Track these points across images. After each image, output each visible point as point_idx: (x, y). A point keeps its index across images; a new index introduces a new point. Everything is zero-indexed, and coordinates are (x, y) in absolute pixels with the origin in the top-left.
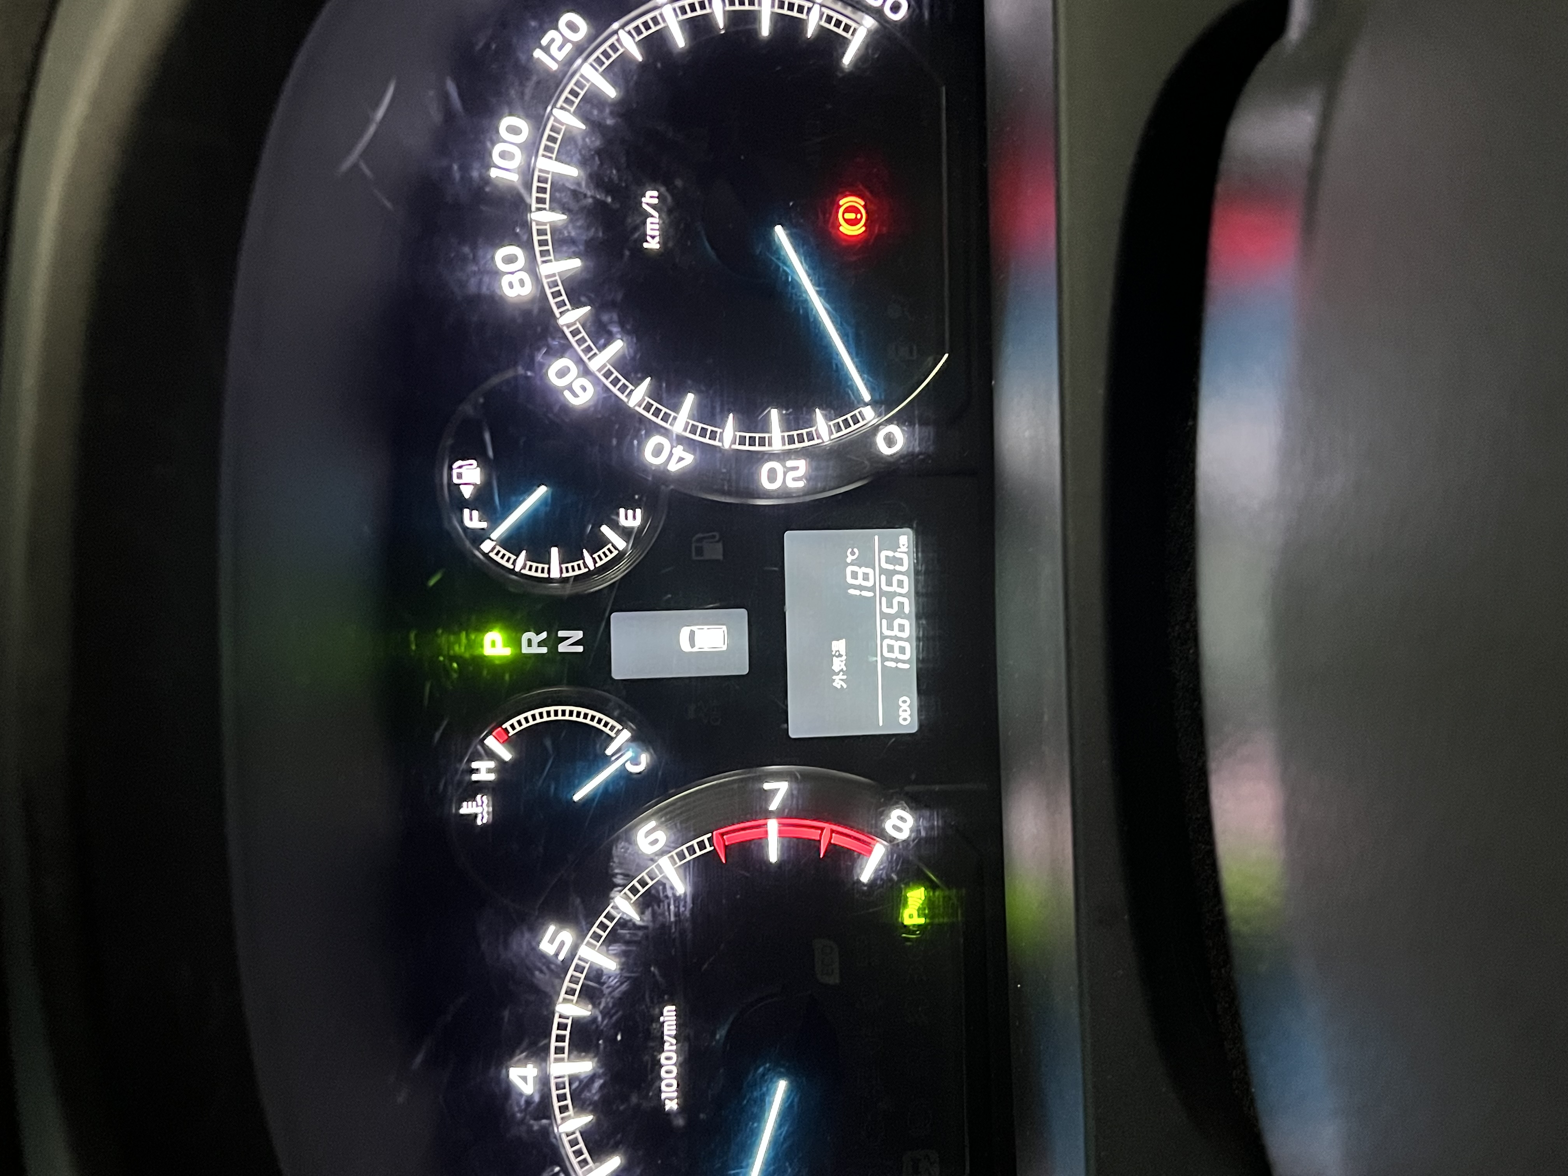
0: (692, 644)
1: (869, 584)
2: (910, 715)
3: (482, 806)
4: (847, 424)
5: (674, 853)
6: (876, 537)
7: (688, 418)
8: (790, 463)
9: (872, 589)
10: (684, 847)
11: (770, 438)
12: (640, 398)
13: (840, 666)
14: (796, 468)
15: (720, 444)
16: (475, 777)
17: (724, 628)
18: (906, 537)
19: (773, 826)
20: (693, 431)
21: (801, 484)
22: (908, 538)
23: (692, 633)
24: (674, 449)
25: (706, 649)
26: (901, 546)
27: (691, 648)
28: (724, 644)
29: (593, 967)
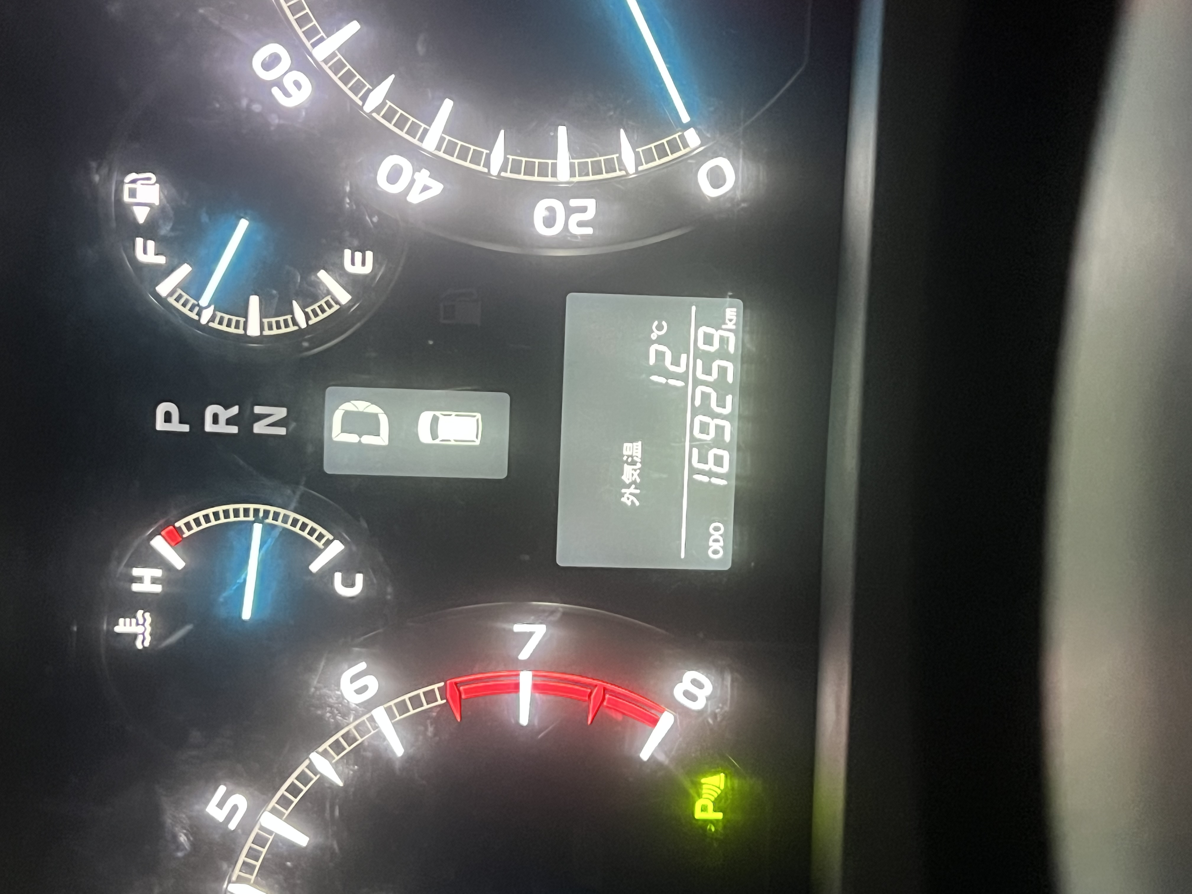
0: (434, 435)
1: (681, 369)
2: (723, 548)
3: (143, 625)
4: (662, 153)
5: (392, 703)
6: (694, 308)
7: (443, 133)
8: (574, 203)
9: (683, 377)
10: (406, 697)
11: (554, 166)
12: (380, 101)
13: (633, 475)
14: (584, 210)
15: (486, 170)
16: (136, 587)
17: (479, 416)
18: (735, 310)
19: (526, 679)
20: (450, 149)
21: (589, 231)
22: (737, 312)
23: (435, 420)
24: (417, 174)
25: (452, 443)
26: (727, 321)
27: (432, 439)
28: (477, 437)
29: (279, 840)
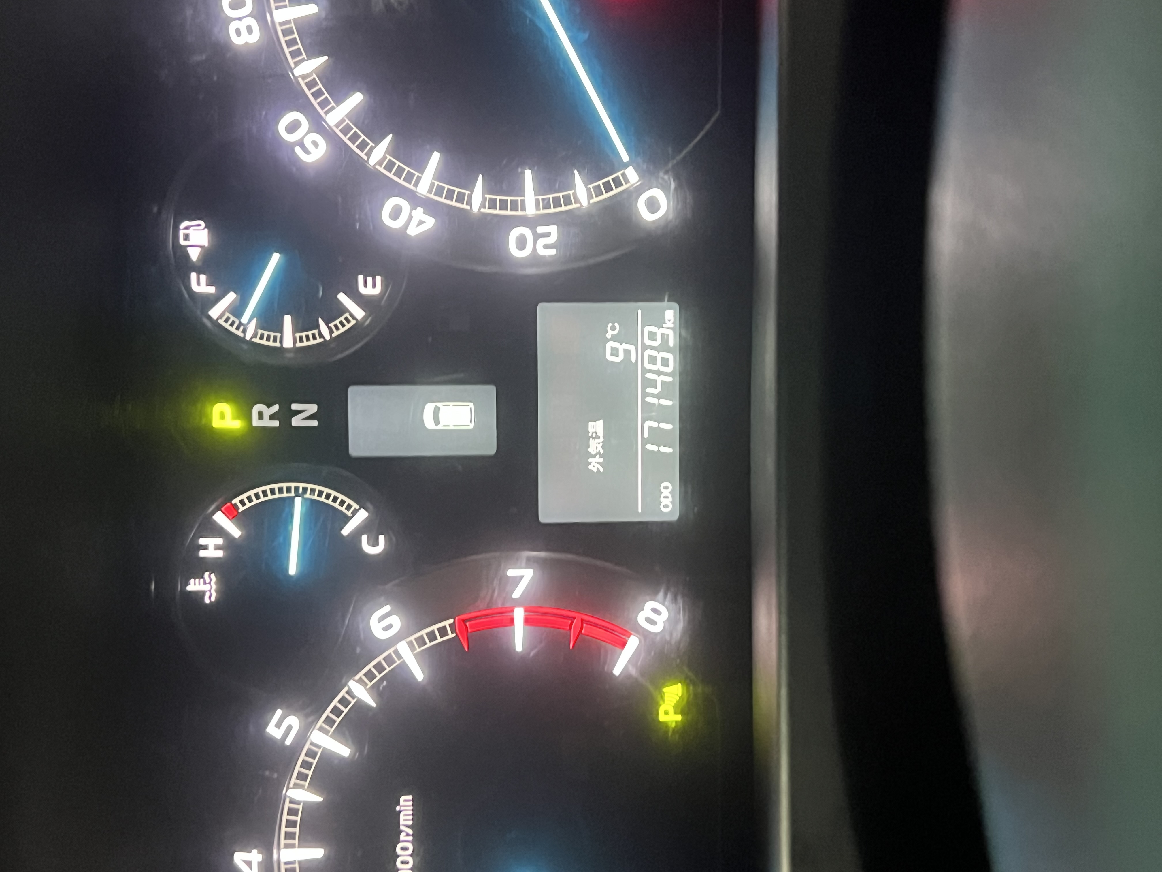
0: (437, 422)
2: (672, 502)
3: (210, 583)
4: (608, 188)
5: (412, 638)
6: (639, 311)
7: (433, 179)
8: (540, 230)
10: (423, 633)
11: (523, 202)
12: (381, 156)
13: (597, 447)
14: (547, 235)
15: (468, 208)
16: (202, 554)
17: (471, 405)
18: (672, 311)
19: (519, 615)
20: (439, 192)
21: (553, 252)
22: (674, 313)
23: (437, 411)
24: (414, 211)
25: (452, 427)
26: (667, 321)
27: (435, 425)
28: (471, 422)
29: (325, 752)
